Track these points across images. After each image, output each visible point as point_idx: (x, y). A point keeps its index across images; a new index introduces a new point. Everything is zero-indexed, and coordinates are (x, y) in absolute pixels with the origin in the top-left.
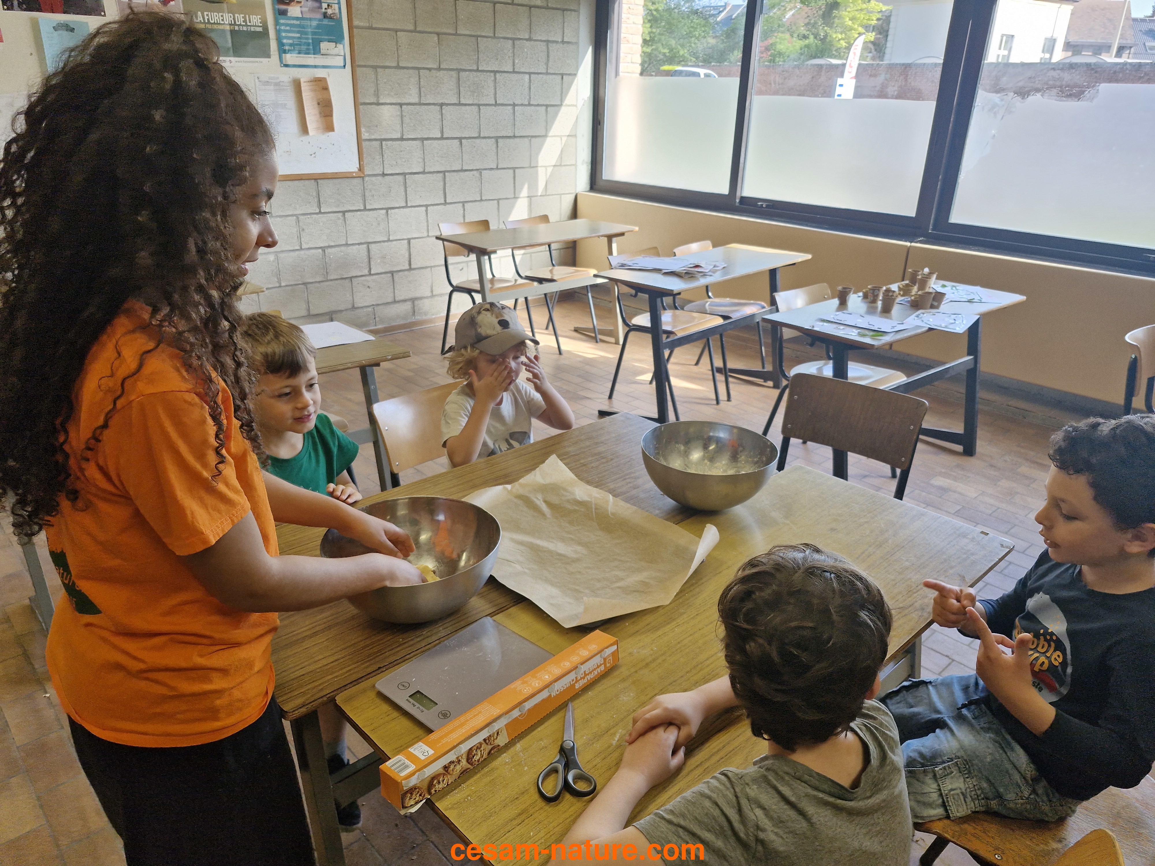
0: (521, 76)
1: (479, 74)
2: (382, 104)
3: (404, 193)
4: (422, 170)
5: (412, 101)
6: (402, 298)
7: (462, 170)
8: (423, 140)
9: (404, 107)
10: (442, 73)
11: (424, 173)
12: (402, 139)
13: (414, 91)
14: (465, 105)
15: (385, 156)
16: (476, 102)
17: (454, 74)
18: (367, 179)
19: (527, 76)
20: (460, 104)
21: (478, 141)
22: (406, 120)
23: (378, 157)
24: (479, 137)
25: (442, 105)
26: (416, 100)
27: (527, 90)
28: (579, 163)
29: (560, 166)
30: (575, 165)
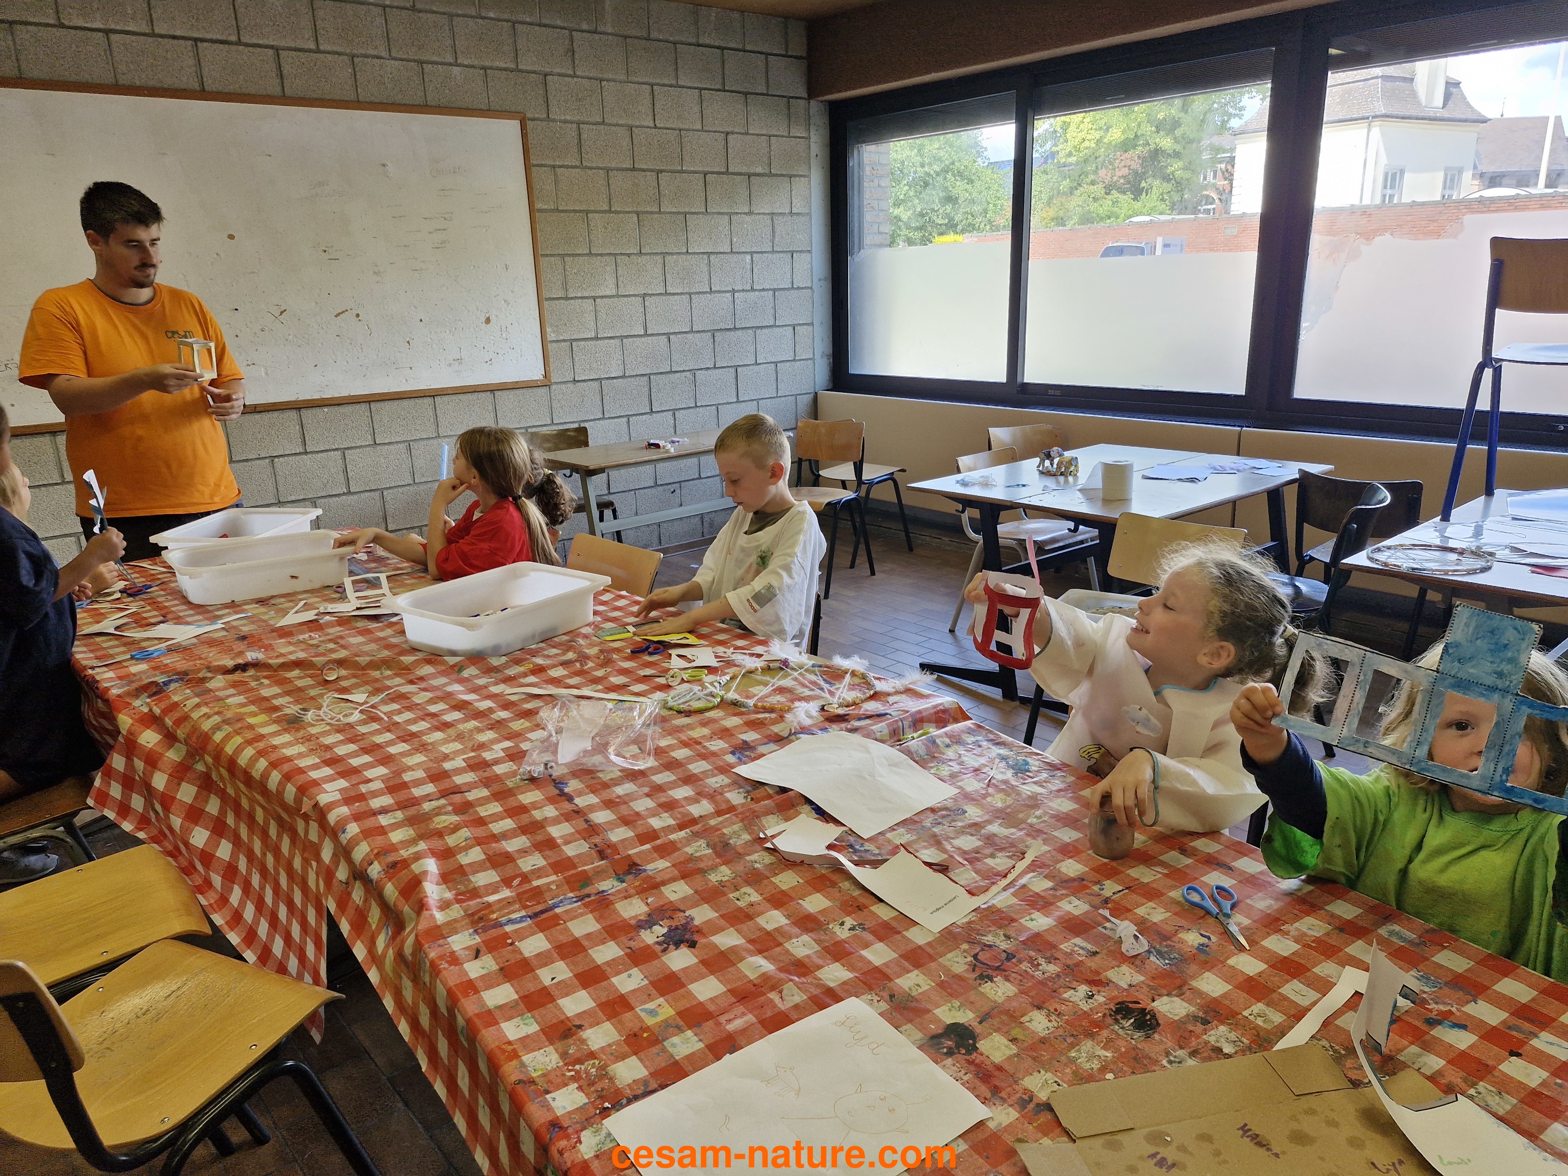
0: (741, 256)
1: (689, 257)
2: (572, 298)
3: (600, 403)
4: (621, 374)
5: (608, 293)
7: (671, 372)
8: (622, 338)
9: (598, 300)
10: (644, 258)
11: (623, 377)
12: (597, 338)
13: (611, 282)
14: (674, 294)
15: (576, 359)
16: (687, 290)
17: (659, 258)
18: (554, 387)
19: (748, 257)
20: (666, 294)
21: (690, 336)
22: (602, 315)
23: (568, 361)
24: (691, 331)
25: (644, 296)
26: (614, 292)
27: (749, 273)
28: (818, 356)
29: (794, 360)
30: (813, 359)
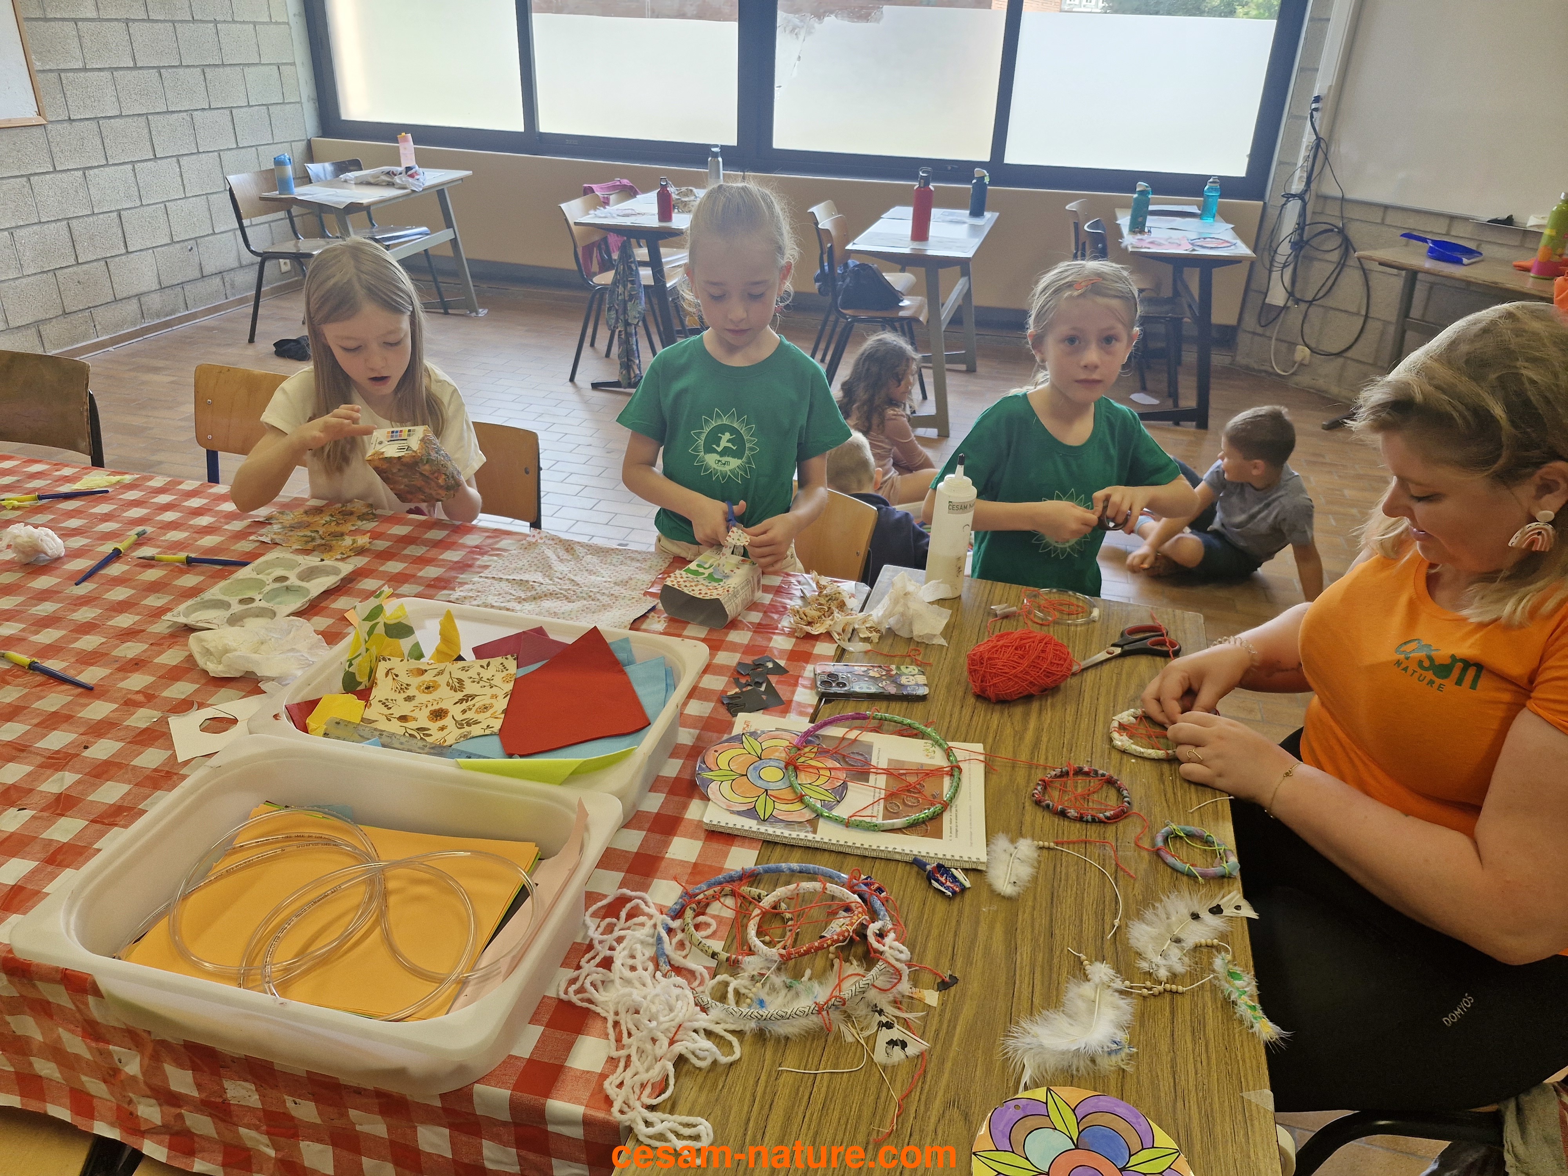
2: (51, 20)
3: (101, 147)
4: (118, 113)
5: (89, 15)
6: (125, 295)
7: (168, 112)
8: (111, 70)
9: (79, 24)
11: (120, 116)
12: (85, 69)
13: (90, 3)
14: (157, 21)
15: (68, 93)
16: (169, 18)
18: (50, 127)
20: (149, 20)
21: (180, 71)
22: (86, 43)
23: (59, 96)
24: (181, 66)
25: (127, 21)
26: (94, 15)
28: (304, 99)
29: (283, 103)
30: (300, 102)
